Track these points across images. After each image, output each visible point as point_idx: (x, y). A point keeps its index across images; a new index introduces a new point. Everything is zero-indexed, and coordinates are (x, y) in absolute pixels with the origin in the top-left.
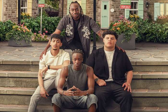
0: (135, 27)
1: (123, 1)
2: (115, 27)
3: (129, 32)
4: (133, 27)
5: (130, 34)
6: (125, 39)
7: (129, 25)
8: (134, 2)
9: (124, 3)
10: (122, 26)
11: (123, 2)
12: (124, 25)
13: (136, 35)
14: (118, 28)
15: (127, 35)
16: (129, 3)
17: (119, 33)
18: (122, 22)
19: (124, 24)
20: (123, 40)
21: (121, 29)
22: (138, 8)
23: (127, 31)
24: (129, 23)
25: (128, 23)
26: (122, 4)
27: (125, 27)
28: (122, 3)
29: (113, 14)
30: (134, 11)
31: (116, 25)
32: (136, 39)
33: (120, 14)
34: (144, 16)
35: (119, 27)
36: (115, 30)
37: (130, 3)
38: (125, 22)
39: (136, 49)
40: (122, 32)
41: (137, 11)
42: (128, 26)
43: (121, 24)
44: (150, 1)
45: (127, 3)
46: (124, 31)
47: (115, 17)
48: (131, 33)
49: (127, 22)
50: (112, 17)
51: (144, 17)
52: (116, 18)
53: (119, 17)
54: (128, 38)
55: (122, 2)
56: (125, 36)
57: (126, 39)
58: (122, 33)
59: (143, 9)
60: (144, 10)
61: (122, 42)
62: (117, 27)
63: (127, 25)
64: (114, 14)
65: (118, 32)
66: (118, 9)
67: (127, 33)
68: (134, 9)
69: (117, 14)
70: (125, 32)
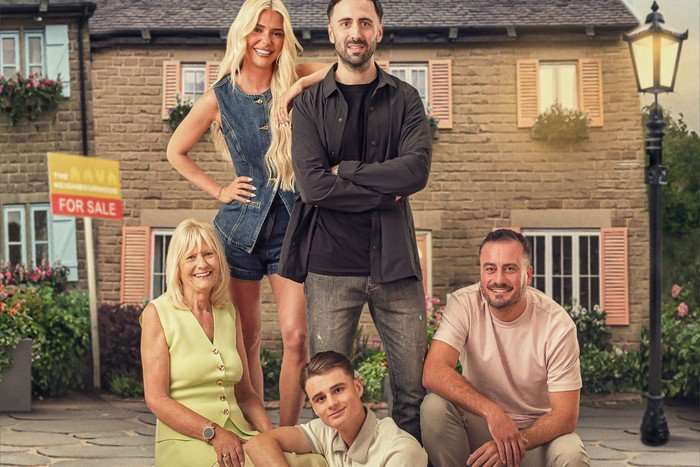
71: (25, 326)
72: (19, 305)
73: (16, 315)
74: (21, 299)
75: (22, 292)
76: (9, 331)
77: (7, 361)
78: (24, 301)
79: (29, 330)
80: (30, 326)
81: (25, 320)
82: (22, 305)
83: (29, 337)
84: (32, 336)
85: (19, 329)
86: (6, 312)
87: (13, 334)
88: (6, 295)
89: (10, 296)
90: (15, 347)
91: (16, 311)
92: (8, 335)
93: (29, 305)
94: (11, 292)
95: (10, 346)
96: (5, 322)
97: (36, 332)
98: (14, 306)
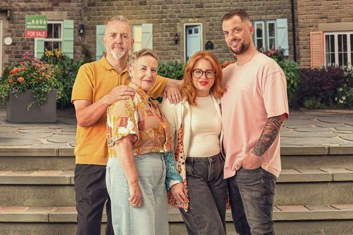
0: (57, 75)
1: (31, 21)
2: (14, 76)
3: (43, 87)
4: (52, 76)
5: (46, 91)
6: (34, 102)
7: (44, 71)
8: (55, 24)
9: (33, 25)
10: (30, 75)
11: (30, 23)
12: (33, 73)
13: (59, 94)
14: (21, 79)
15: (39, 92)
16: (42, 25)
17: (21, 90)
18: (30, 65)
19: (34, 69)
20: (30, 103)
21: (27, 81)
22: (62, 37)
23: (39, 84)
24: (43, 68)
25: (41, 67)
26: (28, 27)
27: (34, 75)
28: (28, 25)
29: (10, 50)
30: (54, 42)
31: (16, 73)
32: (59, 102)
33: (24, 49)
34: (75, 52)
35: (23, 76)
36: (15, 81)
37: (44, 25)
38: (34, 66)
39: (57, 123)
40: (30, 87)
41: (61, 42)
42: (42, 74)
43: (26, 70)
44: (88, 22)
45: (40, 25)
46: (34, 85)
47: (14, 55)
48: (48, 88)
49: (39, 65)
50: (7, 56)
51: (74, 56)
52: (16, 57)
53: (21, 55)
54: (42, 99)
55: (28, 23)
56: (36, 95)
57: (38, 102)
58: (28, 89)
59: (72, 39)
60: (74, 41)
61: (29, 108)
62: (19, 76)
63: (39, 71)
64: (12, 49)
65: (20, 87)
66: (20, 38)
67: (40, 90)
68: (55, 37)
69: (17, 49)
70: (35, 87)
71: (53, 83)
72: (50, 73)
73: (49, 78)
74: (51, 70)
75: (52, 67)
76: (46, 85)
77: (45, 99)
78: (53, 71)
79: (55, 85)
80: (55, 83)
81: (53, 80)
82: (52, 73)
83: (55, 88)
84: (57, 87)
85: (51, 85)
86: (44, 77)
88: (45, 69)
89: (47, 69)
90: (49, 93)
91: (49, 76)
92: (46, 87)
93: (55, 73)
94: (47, 67)
96: (44, 81)
97: (58, 86)
98: (48, 74)
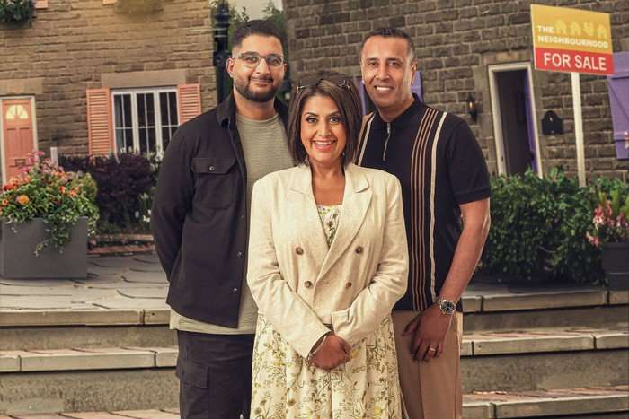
71: (82, 206)
72: (77, 188)
73: (75, 197)
74: (79, 183)
75: (80, 178)
76: (69, 210)
77: (67, 236)
78: (82, 185)
79: (86, 210)
80: (86, 206)
81: (83, 201)
82: (80, 188)
83: (86, 215)
84: (89, 214)
85: (77, 209)
86: (66, 194)
87: (72, 213)
88: (66, 180)
89: (70, 181)
90: (74, 224)
91: (74, 194)
92: (68, 213)
93: (86, 188)
94: (71, 177)
95: (70, 223)
96: (65, 203)
97: (91, 211)
98: (73, 189)
